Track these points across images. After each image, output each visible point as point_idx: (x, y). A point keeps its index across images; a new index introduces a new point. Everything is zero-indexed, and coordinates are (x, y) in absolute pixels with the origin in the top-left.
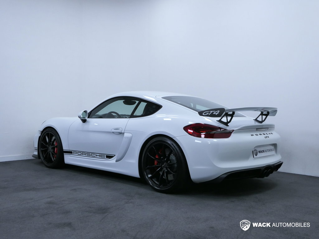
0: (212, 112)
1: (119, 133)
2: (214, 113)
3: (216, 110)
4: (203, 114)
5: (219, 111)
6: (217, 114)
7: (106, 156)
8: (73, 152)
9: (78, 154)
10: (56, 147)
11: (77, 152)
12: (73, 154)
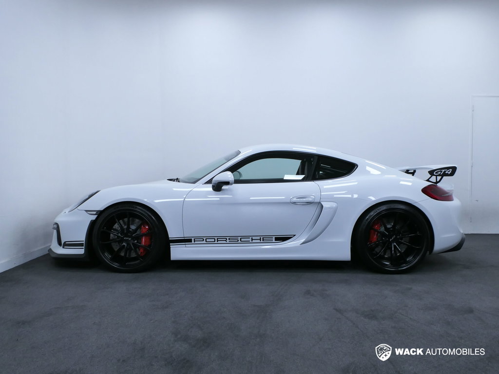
0: (443, 170)
1: (307, 203)
2: (446, 172)
3: (448, 168)
4: (434, 173)
5: (451, 170)
6: (449, 173)
7: (275, 238)
8: (194, 239)
9: (206, 241)
10: (145, 235)
11: (205, 238)
12: (193, 242)
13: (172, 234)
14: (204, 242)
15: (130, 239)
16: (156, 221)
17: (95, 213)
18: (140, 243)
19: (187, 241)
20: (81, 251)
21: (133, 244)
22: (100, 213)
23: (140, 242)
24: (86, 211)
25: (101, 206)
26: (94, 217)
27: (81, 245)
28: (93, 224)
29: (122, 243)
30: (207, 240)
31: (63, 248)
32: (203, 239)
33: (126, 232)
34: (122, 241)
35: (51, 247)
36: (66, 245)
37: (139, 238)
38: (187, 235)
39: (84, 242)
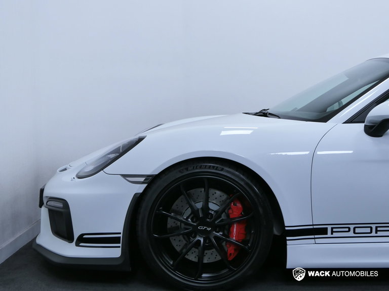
8: (332, 228)
9: (354, 233)
10: (238, 222)
11: (352, 227)
12: (329, 235)
13: (292, 218)
14: (351, 234)
15: (209, 229)
16: (260, 194)
17: (142, 179)
18: (229, 237)
19: (318, 231)
20: (114, 252)
21: (216, 238)
22: (151, 180)
23: (228, 234)
24: (124, 176)
25: (154, 167)
26: (140, 188)
27: (116, 240)
28: (138, 201)
29: (195, 237)
30: (357, 230)
31: (77, 245)
32: (349, 228)
33: (203, 216)
34: (196, 232)
35: (39, 241)
36: (83, 240)
37: (226, 227)
38: (319, 220)
39: (121, 235)
